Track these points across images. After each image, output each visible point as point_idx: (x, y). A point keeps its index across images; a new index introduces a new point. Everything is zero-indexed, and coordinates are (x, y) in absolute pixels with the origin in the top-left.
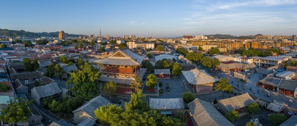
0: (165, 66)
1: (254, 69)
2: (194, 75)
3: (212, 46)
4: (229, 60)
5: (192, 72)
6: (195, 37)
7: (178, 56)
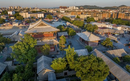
0: (63, 30)
1: (123, 34)
2: (86, 36)
3: (88, 16)
4: (103, 26)
5: (84, 34)
6: (68, 7)
7: (66, 23)
